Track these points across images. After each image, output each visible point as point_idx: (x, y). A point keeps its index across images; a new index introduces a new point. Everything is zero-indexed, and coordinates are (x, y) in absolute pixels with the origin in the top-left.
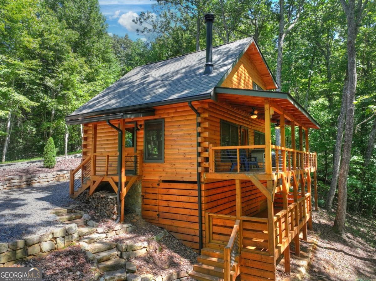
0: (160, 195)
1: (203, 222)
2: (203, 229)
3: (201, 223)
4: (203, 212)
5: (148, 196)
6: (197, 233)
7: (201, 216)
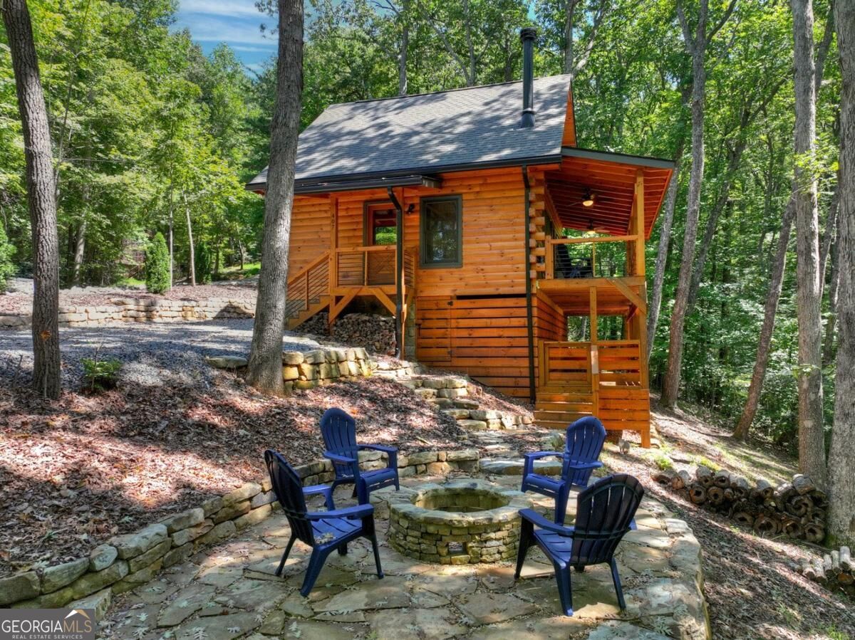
0: (453, 321)
1: (536, 354)
2: (536, 364)
3: (531, 357)
4: (536, 340)
5: (427, 324)
6: (526, 372)
7: (531, 347)
